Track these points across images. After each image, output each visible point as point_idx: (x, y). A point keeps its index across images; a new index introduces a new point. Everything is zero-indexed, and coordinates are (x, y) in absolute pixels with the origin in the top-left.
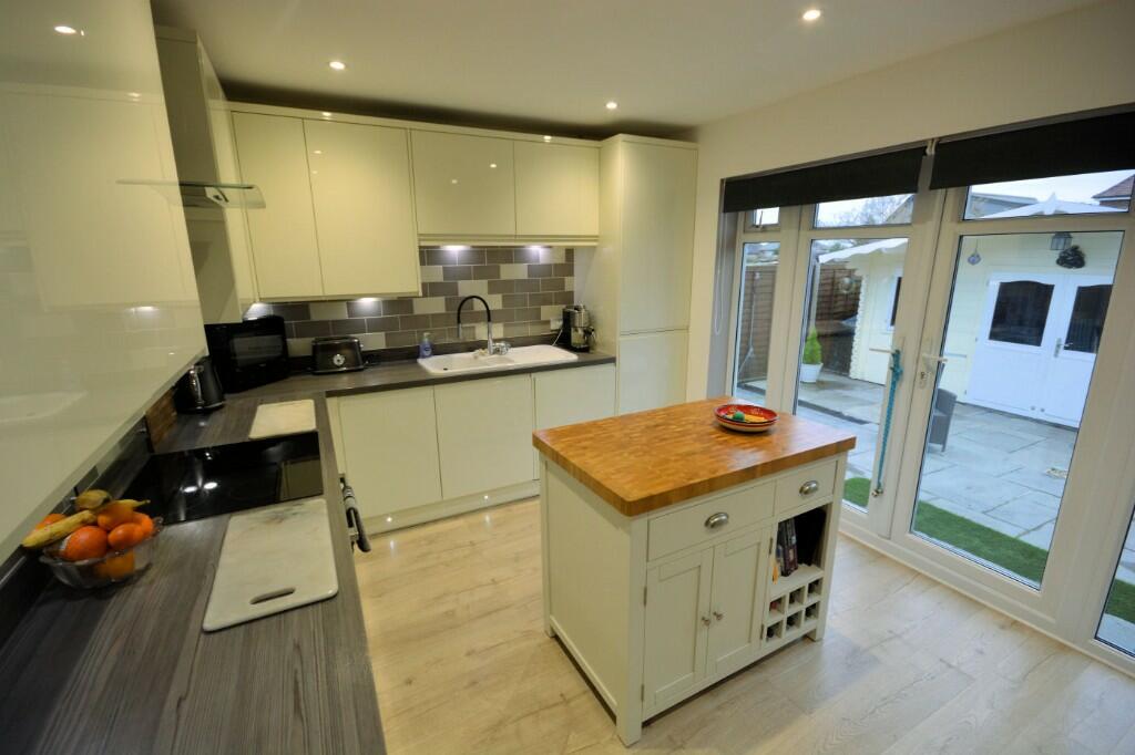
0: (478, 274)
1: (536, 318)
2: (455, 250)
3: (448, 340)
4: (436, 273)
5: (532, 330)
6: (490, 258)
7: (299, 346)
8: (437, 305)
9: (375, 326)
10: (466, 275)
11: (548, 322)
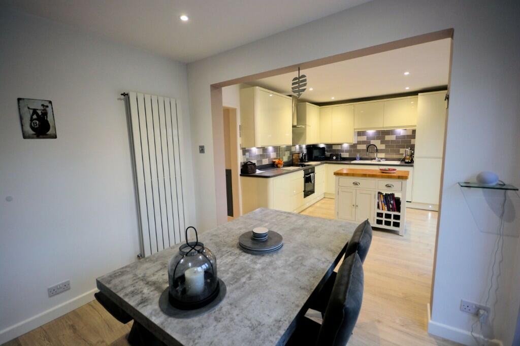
0: (378, 138)
1: (398, 152)
2: (371, 132)
3: (366, 157)
4: (364, 138)
5: (395, 156)
6: (382, 134)
7: (328, 154)
8: (364, 147)
9: (347, 151)
10: (374, 139)
11: (403, 154)
